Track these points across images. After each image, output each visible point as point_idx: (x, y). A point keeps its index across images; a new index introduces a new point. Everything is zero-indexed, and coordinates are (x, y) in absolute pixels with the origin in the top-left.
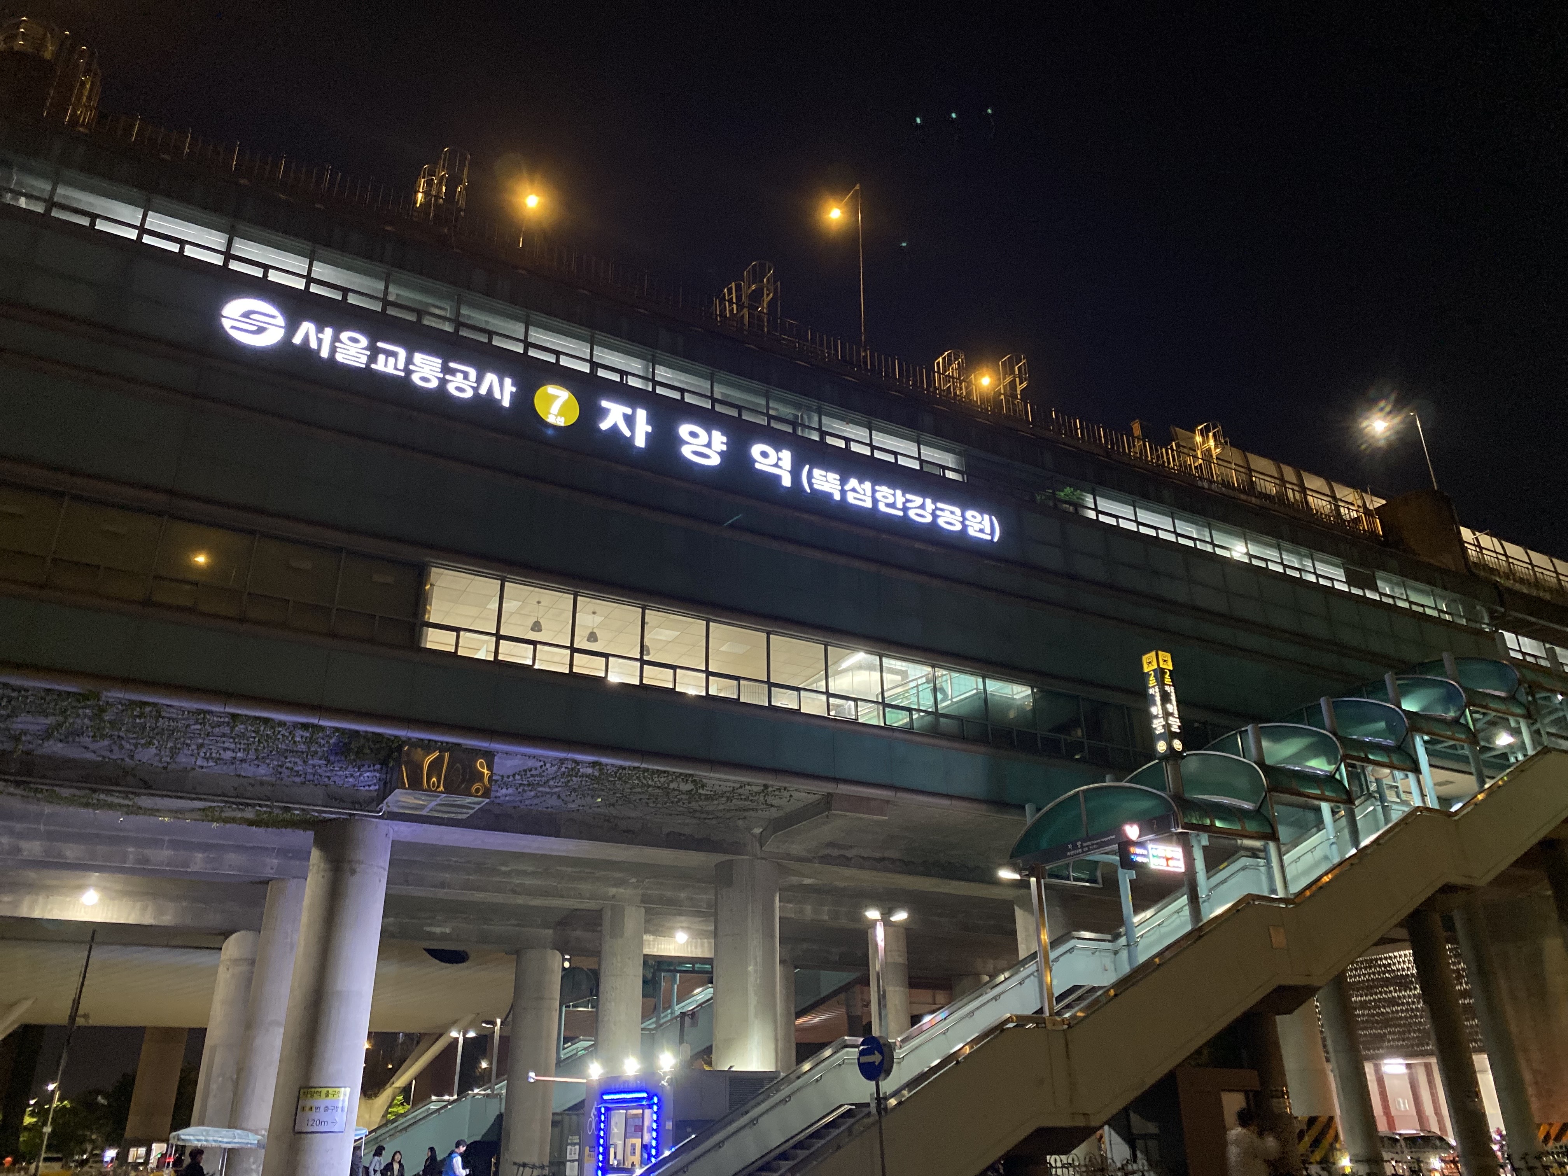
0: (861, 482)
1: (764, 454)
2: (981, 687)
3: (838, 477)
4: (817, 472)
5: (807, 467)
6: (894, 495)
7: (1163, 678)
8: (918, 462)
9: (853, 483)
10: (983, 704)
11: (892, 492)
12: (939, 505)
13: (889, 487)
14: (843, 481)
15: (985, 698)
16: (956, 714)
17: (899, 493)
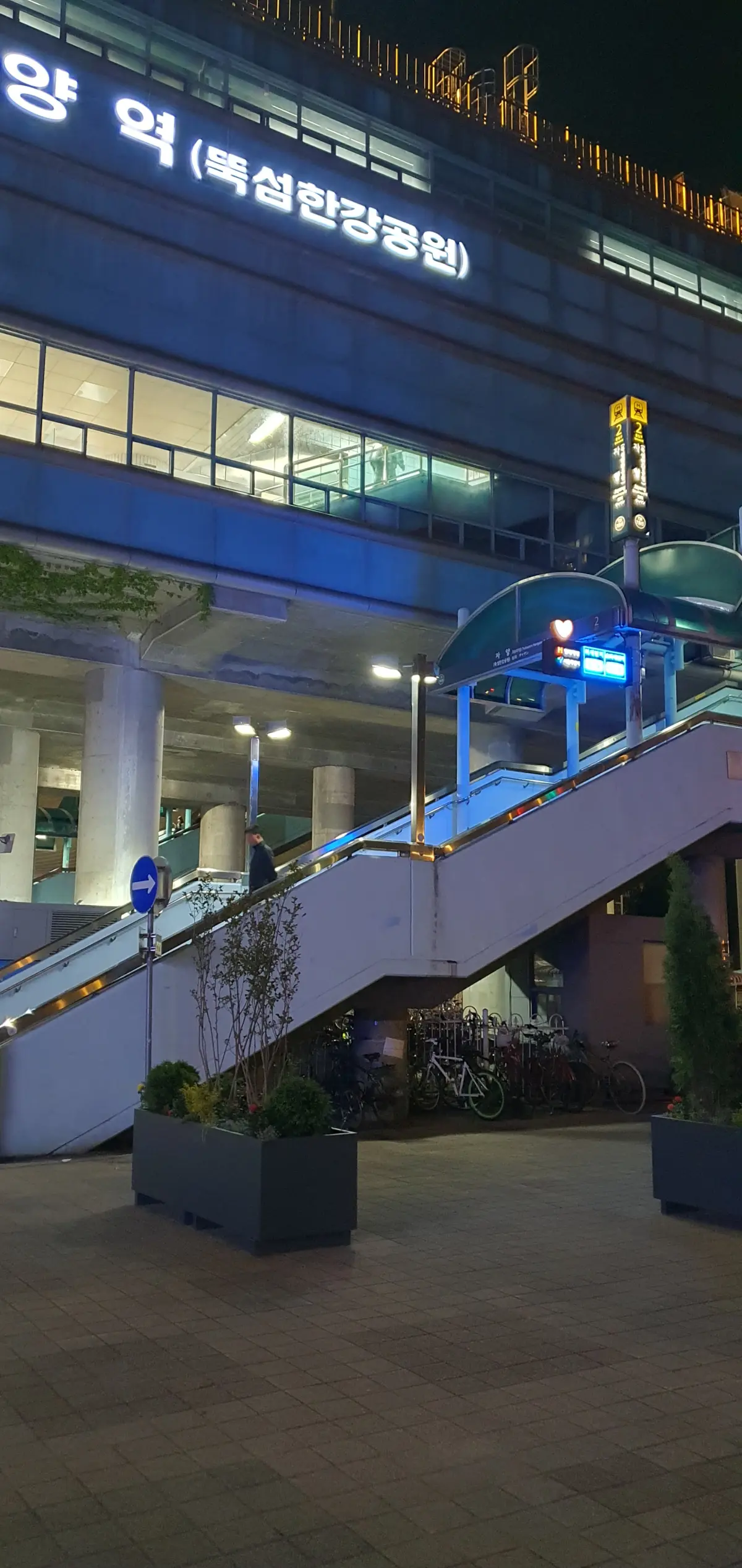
0: (278, 173)
1: (135, 115)
2: (425, 468)
3: (244, 162)
4: (213, 151)
5: (199, 142)
6: (324, 198)
7: (633, 434)
8: (364, 159)
9: (266, 173)
10: (426, 487)
11: (322, 192)
12: (387, 218)
13: (317, 186)
14: (252, 171)
15: (428, 483)
16: (388, 498)
17: (331, 195)
